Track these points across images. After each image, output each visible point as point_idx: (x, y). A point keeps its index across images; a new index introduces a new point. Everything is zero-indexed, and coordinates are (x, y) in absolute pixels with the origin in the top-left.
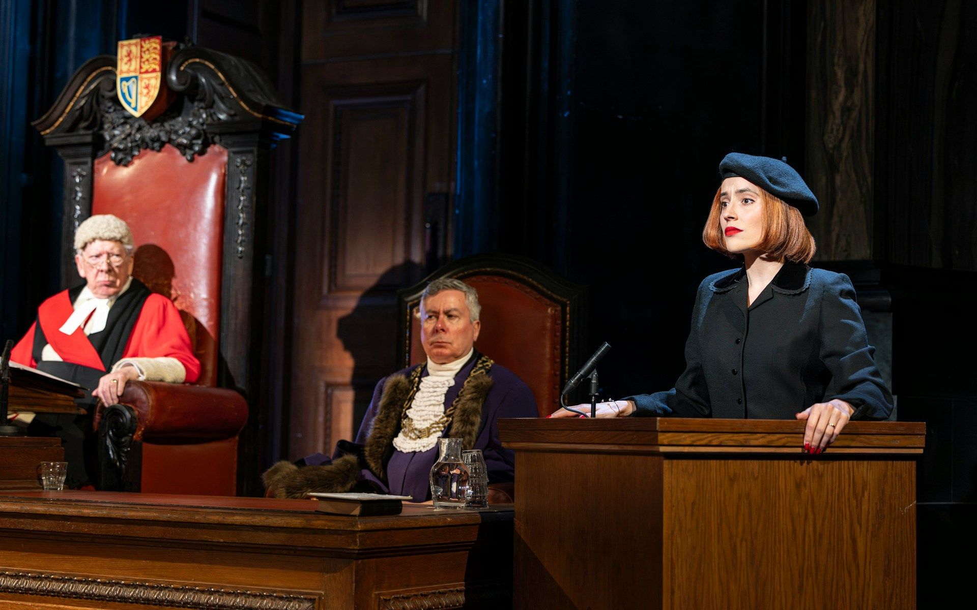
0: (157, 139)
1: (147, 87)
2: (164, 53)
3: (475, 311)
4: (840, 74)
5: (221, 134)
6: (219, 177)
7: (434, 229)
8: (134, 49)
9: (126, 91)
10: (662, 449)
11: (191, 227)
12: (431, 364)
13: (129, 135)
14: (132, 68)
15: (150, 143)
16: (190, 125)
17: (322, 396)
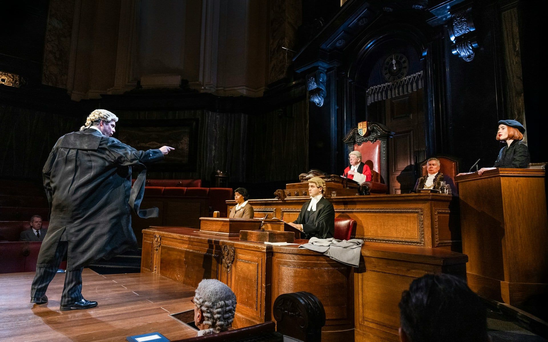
0: (366, 140)
1: (364, 130)
2: (367, 124)
3: (439, 164)
4: (516, 113)
5: (379, 138)
6: (379, 146)
7: (416, 158)
8: (361, 124)
9: (360, 132)
10: (500, 175)
11: (374, 155)
12: (429, 174)
13: (361, 140)
14: (361, 127)
15: (365, 141)
16: (373, 136)
17: (394, 191)
